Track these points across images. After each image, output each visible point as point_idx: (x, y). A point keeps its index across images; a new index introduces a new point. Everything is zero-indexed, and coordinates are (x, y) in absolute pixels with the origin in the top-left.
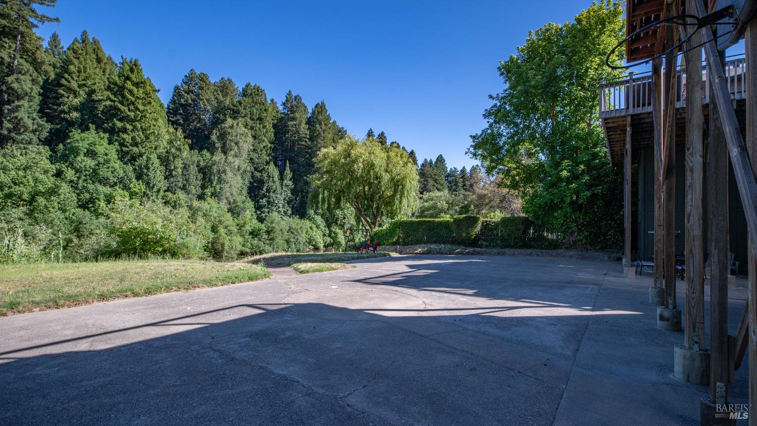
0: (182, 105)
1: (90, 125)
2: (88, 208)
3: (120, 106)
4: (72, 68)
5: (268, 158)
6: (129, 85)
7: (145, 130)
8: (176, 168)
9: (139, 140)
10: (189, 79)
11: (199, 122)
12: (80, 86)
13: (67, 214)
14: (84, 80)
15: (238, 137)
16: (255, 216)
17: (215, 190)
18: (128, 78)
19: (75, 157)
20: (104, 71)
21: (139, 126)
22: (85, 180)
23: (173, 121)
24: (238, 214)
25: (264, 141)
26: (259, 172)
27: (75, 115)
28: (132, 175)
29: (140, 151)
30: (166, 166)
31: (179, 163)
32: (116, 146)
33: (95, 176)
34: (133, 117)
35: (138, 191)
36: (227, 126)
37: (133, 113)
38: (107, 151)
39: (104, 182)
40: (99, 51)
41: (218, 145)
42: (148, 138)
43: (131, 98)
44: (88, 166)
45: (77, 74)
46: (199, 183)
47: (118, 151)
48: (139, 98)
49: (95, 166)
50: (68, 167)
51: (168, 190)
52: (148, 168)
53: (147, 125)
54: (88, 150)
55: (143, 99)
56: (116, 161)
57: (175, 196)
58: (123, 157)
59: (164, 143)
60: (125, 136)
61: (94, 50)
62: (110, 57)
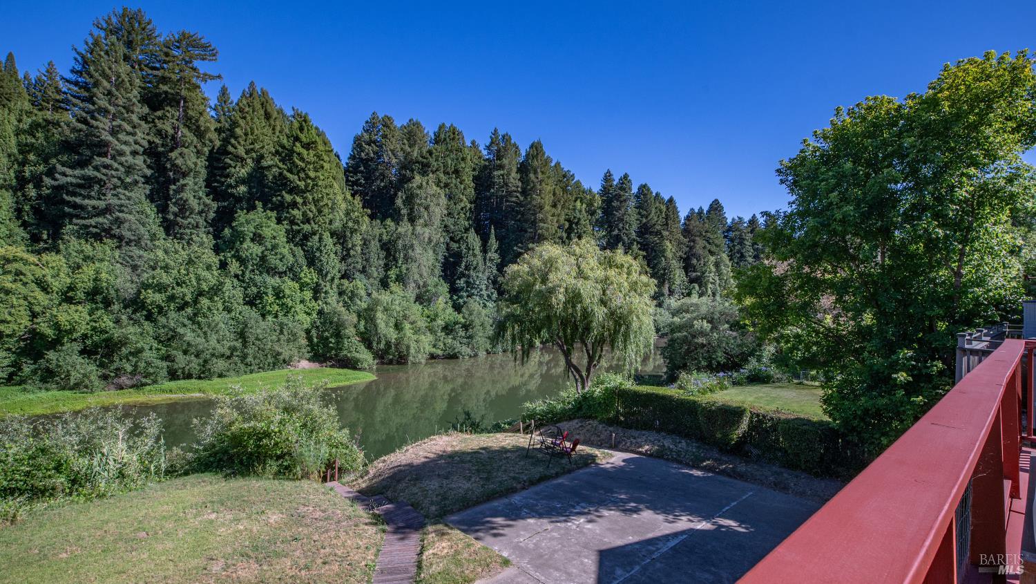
0: (362, 160)
1: (257, 202)
2: (256, 305)
3: (289, 175)
4: (238, 131)
5: (466, 223)
6: (298, 148)
7: (318, 201)
8: (354, 246)
9: (311, 215)
10: (371, 126)
11: (382, 181)
12: (247, 153)
13: (233, 314)
14: (252, 143)
15: (428, 200)
16: (450, 304)
17: (401, 271)
18: (297, 139)
19: (241, 243)
20: (274, 129)
21: (311, 197)
22: (253, 271)
23: (353, 182)
24: (429, 301)
25: (462, 201)
26: (455, 242)
27: (243, 189)
28: (302, 261)
29: (312, 228)
30: (342, 244)
31: (357, 239)
32: (285, 226)
33: (264, 265)
34: (303, 187)
35: (309, 281)
36: (415, 185)
37: (303, 183)
38: (275, 234)
39: (272, 271)
40: (268, 105)
41: (404, 212)
42: (321, 212)
43: (301, 164)
44: (254, 255)
45: (244, 137)
46: (382, 263)
47: (287, 231)
48: (309, 163)
49: (262, 252)
50: (233, 256)
51: (345, 276)
52: (321, 251)
53: (320, 196)
54: (254, 234)
55: (314, 163)
56: (285, 244)
57: (351, 285)
58: (293, 237)
59: (341, 214)
60: (295, 212)
61: (262, 104)
62: (282, 110)
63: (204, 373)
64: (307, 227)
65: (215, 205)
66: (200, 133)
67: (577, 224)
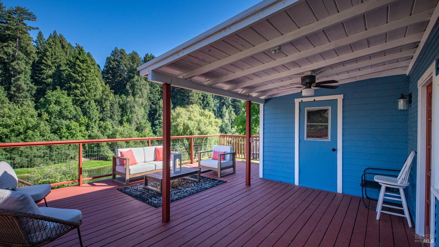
0: (111, 68)
1: (57, 86)
2: (57, 133)
3: (73, 74)
4: (48, 53)
5: (159, 97)
6: (78, 62)
7: (88, 86)
8: (106, 106)
9: (85, 92)
10: (114, 53)
11: (120, 77)
12: (52, 63)
13: (45, 137)
14: (55, 59)
15: (141, 86)
16: (152, 131)
17: (129, 117)
18: (77, 58)
19: (49, 105)
20: (66, 53)
21: (84, 85)
22: (56, 118)
23: (106, 78)
24: (142, 130)
25: (157, 87)
26: (154, 104)
27: (50, 80)
28: (80, 113)
29: (85, 98)
30: (101, 105)
31: (108, 103)
32: (72, 97)
33: (61, 115)
34: (81, 80)
35: (84, 122)
36: (135, 80)
37: (81, 78)
38: (66, 101)
39: (66, 118)
40: (63, 42)
41: (130, 91)
42: (90, 91)
43: (79, 69)
44: (56, 111)
45: (51, 56)
46: (120, 114)
47: (73, 100)
48: (84, 69)
49: (60, 109)
50: (45, 111)
51: (102, 119)
52: (90, 109)
53: (89, 84)
54: (56, 101)
55: (86, 69)
56: (72, 106)
57: (105, 123)
58: (76, 102)
59: (100, 92)
60: (77, 91)
61: (60, 41)
62: (70, 44)
63: (31, 164)
64: (82, 98)
65: (36, 87)
66: (27, 54)
67: (206, 97)
